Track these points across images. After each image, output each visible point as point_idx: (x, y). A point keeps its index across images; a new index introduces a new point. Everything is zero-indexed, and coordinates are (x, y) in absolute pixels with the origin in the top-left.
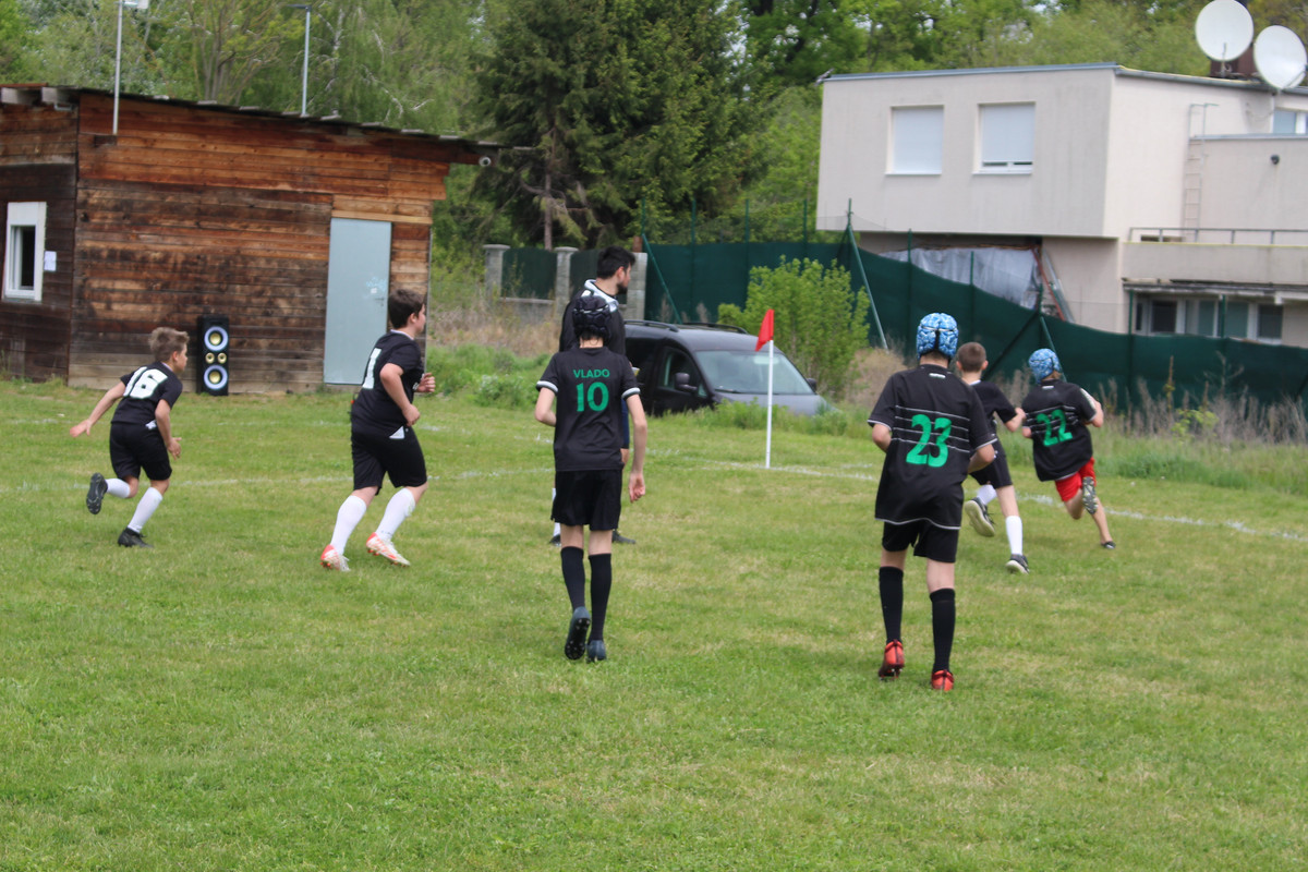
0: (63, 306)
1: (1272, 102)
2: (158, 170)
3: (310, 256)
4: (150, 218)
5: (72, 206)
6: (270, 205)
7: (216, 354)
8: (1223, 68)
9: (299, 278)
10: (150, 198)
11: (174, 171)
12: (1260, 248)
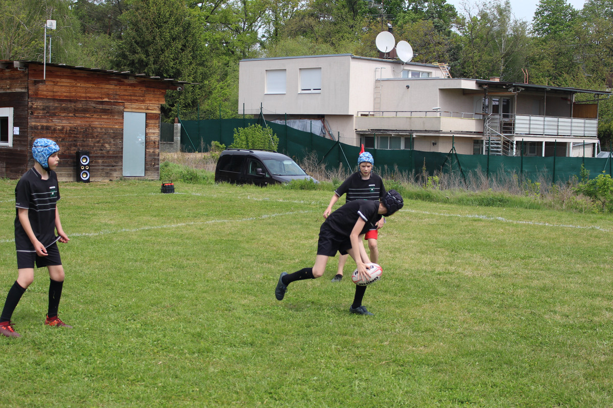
0: (24, 149)
1: (402, 66)
2: (59, 94)
3: (117, 127)
4: (57, 113)
5: (26, 109)
6: (101, 107)
7: (85, 166)
8: (385, 55)
9: (113, 135)
10: (56, 105)
11: (65, 94)
12: (407, 117)
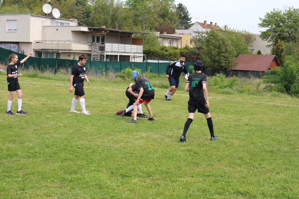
1: (55, 20)
8: (47, 15)
12: (57, 44)
